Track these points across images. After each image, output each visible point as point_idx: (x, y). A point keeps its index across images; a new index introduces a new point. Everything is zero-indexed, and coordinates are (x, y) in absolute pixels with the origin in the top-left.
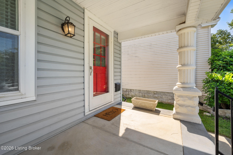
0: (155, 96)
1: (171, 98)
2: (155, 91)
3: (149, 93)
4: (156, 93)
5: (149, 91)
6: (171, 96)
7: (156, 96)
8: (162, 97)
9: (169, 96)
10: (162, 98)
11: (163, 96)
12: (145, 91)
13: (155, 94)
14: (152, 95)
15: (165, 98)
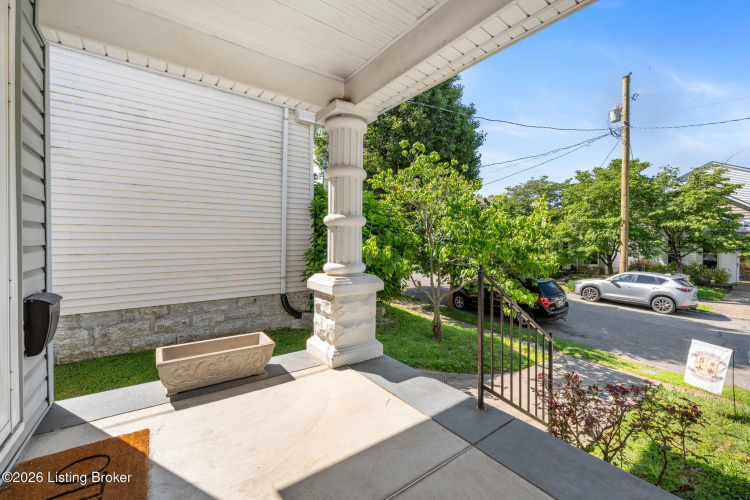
0: (162, 327)
1: (222, 318)
2: (161, 307)
3: (133, 320)
4: (165, 311)
5: (131, 311)
6: (224, 311)
7: (167, 323)
8: (191, 320)
9: (217, 311)
10: (191, 325)
11: (196, 319)
12: (106, 314)
13: (159, 317)
14: (146, 326)
15: (201, 325)
